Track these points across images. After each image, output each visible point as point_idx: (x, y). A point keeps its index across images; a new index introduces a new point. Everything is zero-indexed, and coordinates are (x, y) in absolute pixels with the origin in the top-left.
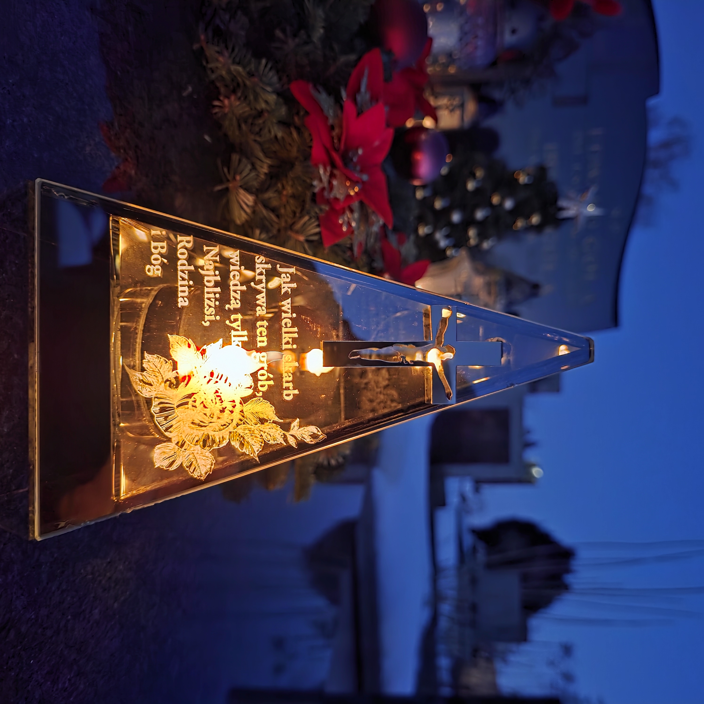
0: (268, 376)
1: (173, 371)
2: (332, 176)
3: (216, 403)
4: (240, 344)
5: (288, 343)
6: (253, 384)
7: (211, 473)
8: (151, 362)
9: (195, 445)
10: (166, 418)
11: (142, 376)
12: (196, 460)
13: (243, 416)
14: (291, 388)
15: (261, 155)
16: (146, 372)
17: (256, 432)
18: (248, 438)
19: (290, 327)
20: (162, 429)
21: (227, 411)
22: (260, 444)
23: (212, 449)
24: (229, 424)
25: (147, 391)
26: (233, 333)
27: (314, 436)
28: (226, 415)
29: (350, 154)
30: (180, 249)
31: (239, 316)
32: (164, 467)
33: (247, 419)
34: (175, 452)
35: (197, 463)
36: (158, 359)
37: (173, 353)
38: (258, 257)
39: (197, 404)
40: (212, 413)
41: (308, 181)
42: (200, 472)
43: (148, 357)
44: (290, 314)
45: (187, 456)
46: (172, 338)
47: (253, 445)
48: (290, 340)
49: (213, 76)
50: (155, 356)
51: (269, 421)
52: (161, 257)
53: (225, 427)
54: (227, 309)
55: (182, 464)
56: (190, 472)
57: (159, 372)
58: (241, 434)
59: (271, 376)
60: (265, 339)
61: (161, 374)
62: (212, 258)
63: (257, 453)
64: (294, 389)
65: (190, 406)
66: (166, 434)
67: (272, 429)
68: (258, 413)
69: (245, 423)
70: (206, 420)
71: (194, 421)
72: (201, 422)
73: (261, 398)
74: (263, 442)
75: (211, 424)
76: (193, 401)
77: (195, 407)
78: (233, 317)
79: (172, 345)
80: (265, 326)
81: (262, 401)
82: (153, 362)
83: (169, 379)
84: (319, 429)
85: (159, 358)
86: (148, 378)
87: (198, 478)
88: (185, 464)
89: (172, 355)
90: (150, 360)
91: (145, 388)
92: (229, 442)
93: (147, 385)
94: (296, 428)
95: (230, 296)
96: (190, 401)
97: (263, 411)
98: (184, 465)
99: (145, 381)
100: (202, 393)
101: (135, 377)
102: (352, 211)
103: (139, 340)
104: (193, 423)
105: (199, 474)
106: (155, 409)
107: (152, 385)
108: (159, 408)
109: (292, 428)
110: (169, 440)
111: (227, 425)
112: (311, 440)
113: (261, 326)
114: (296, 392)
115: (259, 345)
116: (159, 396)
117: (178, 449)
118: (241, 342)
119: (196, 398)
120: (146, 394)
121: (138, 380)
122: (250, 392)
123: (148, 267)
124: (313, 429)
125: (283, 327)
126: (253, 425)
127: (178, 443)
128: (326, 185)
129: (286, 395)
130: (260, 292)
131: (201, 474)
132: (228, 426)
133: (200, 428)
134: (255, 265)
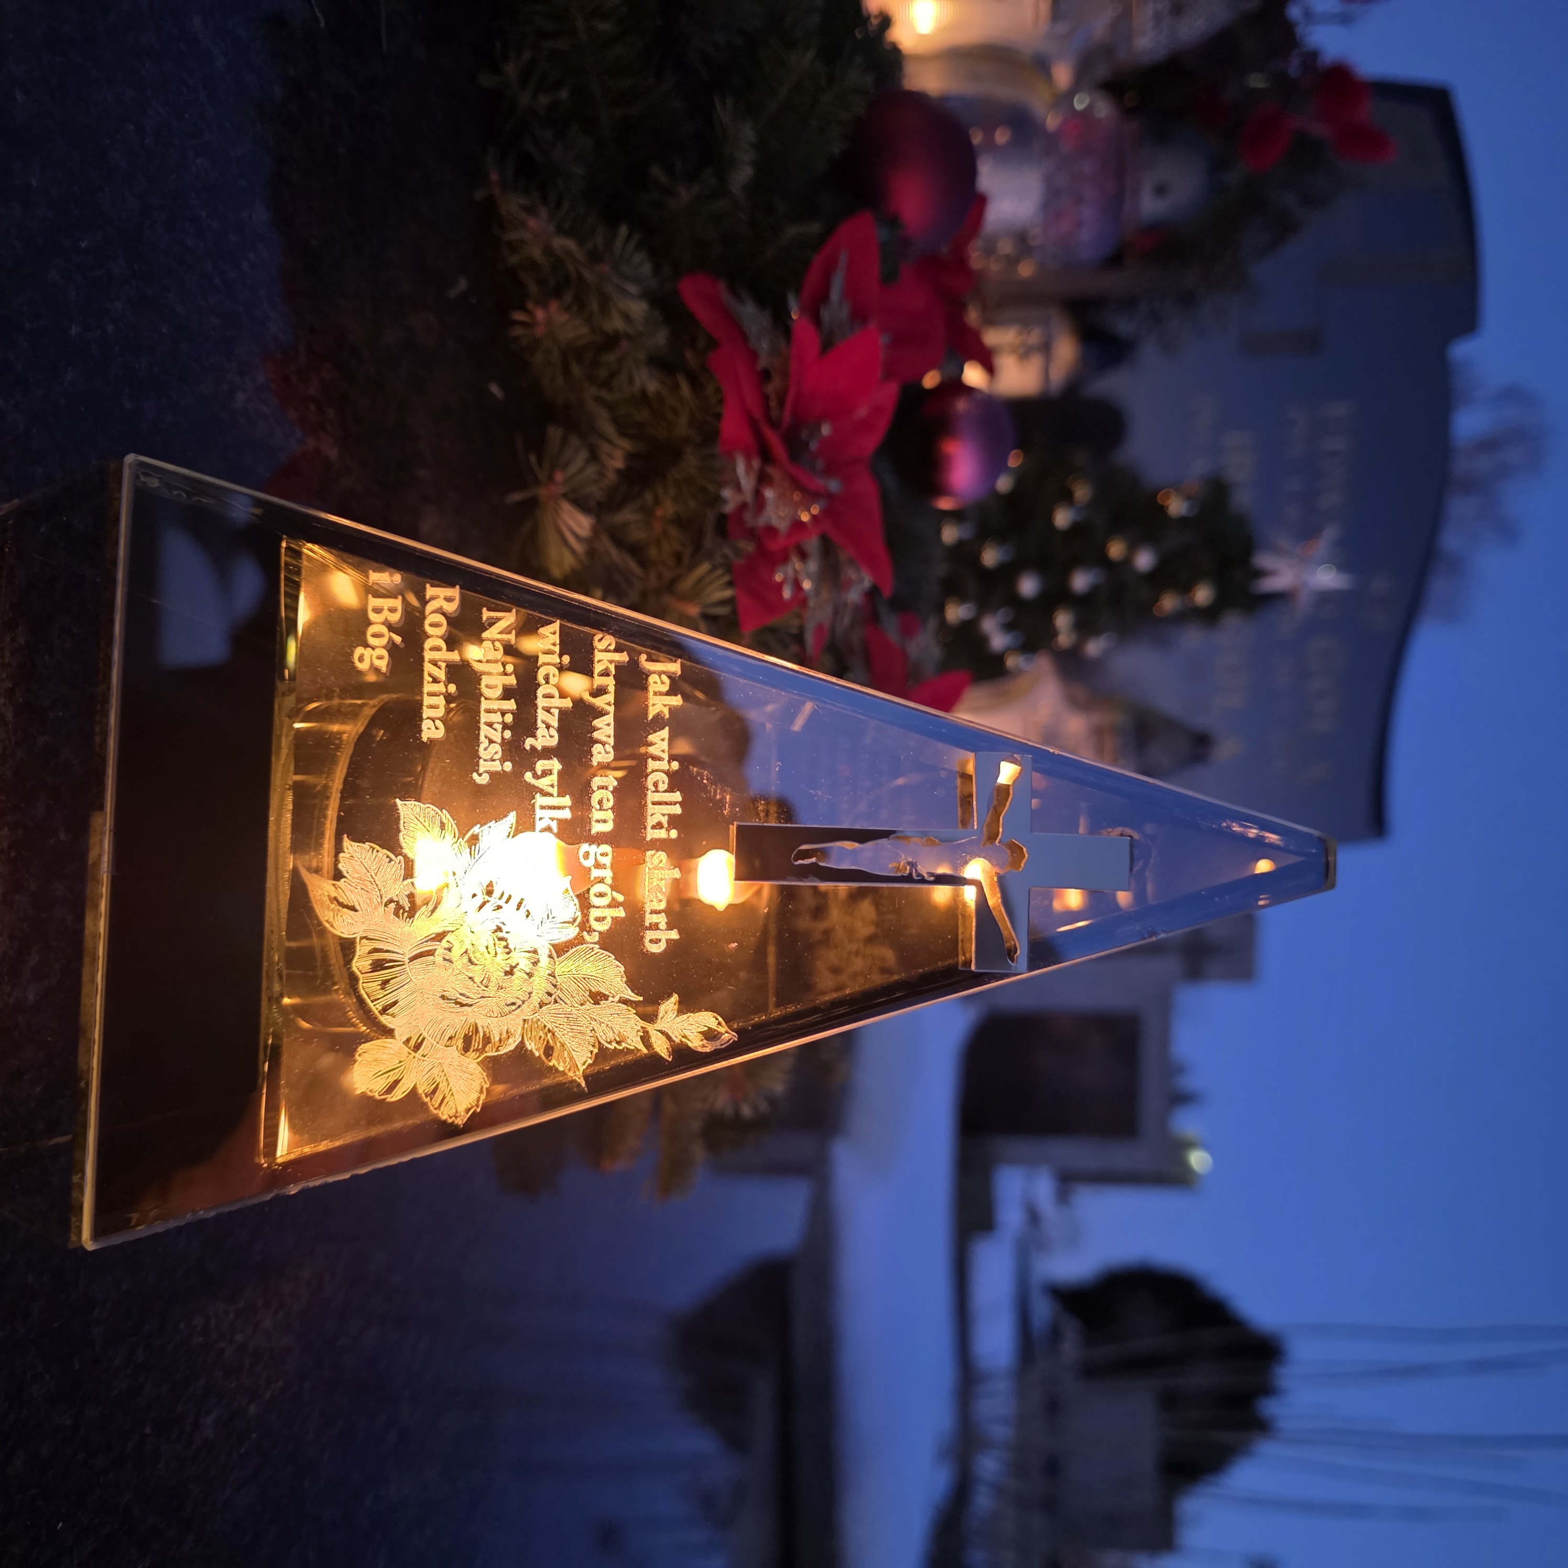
0: (613, 899)
1: (404, 880)
2: (763, 479)
3: (496, 954)
4: (554, 826)
5: (659, 826)
6: (579, 914)
7: (479, 1110)
8: (357, 859)
9: (446, 1046)
10: (385, 983)
11: (336, 888)
12: (447, 1079)
13: (555, 986)
14: (663, 925)
15: (609, 429)
16: (345, 882)
17: (583, 1022)
18: (564, 1036)
19: (665, 791)
20: (374, 1009)
21: (518, 973)
22: (591, 1049)
23: (483, 1056)
24: (524, 1002)
25: (346, 923)
26: (540, 800)
27: (710, 1035)
28: (517, 981)
29: (804, 434)
30: (430, 614)
31: (555, 765)
32: (376, 1094)
33: (561, 990)
34: (402, 1060)
35: (449, 1086)
36: (372, 852)
37: (406, 841)
38: (600, 636)
39: (456, 954)
40: (487, 976)
41: (711, 488)
42: (454, 1107)
43: (350, 848)
44: (666, 762)
45: (427, 1069)
46: (407, 809)
47: (574, 1051)
48: (664, 820)
49: (513, 259)
50: (367, 845)
51: (611, 999)
52: (390, 631)
53: (513, 1007)
54: (528, 748)
55: (415, 1088)
56: (433, 1106)
57: (373, 883)
58: (549, 1026)
59: (620, 898)
60: (609, 815)
61: (377, 885)
62: (499, 636)
63: (582, 1068)
64: (670, 927)
65: (438, 958)
66: (384, 1020)
67: (616, 1016)
68: (586, 979)
69: (559, 1000)
70: (473, 992)
71: (446, 994)
72: (461, 994)
73: (597, 946)
74: (597, 1044)
75: (483, 1001)
76: (445, 949)
77: (450, 961)
78: (541, 765)
79: (404, 823)
80: (611, 788)
81: (598, 953)
82: (361, 860)
83: (395, 899)
84: (720, 1019)
85: (375, 851)
86: (348, 893)
87: (450, 1121)
88: (422, 1089)
89: (404, 845)
90: (354, 855)
91: (342, 916)
92: (522, 1042)
93: (345, 910)
94: (672, 1015)
95: (536, 720)
96: (440, 947)
97: (599, 976)
98: (420, 1091)
99: (341, 900)
100: (464, 931)
101: (320, 892)
102: (803, 556)
103: (332, 813)
104: (443, 997)
105: (452, 1112)
106: (360, 964)
107: (356, 911)
108: (371, 962)
109: (661, 1015)
110: (389, 1033)
111: (518, 1005)
112: (702, 1043)
113: (602, 788)
114: (674, 935)
115: (596, 828)
116: (371, 935)
117: (409, 1053)
118: (555, 821)
119: (452, 942)
120: (343, 931)
121: (326, 899)
122: (572, 932)
123: (359, 651)
124: (708, 1019)
125: (649, 791)
126: (576, 1005)
127: (408, 1040)
128: (749, 497)
129: (651, 941)
130: (602, 713)
131: (457, 1112)
132: (519, 1007)
133: (458, 1009)
134: (593, 653)
